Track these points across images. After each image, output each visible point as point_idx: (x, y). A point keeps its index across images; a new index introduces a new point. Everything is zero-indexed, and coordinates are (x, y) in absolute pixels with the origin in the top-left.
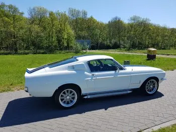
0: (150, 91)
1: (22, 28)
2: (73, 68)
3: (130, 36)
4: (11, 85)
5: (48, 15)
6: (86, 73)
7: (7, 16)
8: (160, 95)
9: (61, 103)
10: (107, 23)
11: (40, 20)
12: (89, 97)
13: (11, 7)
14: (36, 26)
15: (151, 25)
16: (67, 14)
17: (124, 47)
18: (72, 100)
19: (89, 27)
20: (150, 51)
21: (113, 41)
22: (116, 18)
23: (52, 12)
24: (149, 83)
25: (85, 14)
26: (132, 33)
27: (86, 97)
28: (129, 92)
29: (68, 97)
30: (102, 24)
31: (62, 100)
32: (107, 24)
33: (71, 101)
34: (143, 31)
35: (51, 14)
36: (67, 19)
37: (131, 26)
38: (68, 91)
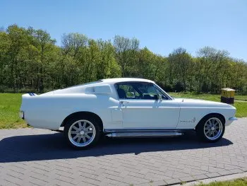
3: (199, 75)
5: (87, 45)
8: (228, 143)
9: (71, 139)
10: (167, 56)
11: (76, 51)
12: (114, 135)
13: (40, 32)
15: (232, 59)
16: (112, 42)
17: (191, 90)
18: (88, 137)
19: (141, 61)
20: (225, 92)
21: (175, 81)
22: (180, 50)
23: (93, 41)
25: (136, 43)
26: (203, 70)
27: (109, 135)
29: (82, 133)
30: (159, 58)
31: (73, 135)
32: (167, 58)
33: (87, 139)
34: (219, 68)
35: (92, 43)
36: (111, 50)
37: (202, 61)
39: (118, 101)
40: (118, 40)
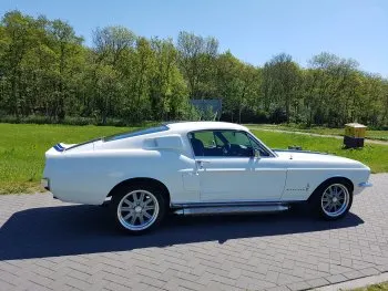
0: (333, 211)
1: (78, 70)
2: (155, 144)
3: (310, 98)
4: (31, 180)
5: (134, 45)
6: (183, 157)
7: (48, 43)
9: (122, 220)
10: (262, 66)
11: (117, 56)
12: (187, 212)
13: (58, 25)
14: (108, 68)
15: (361, 74)
16: (175, 43)
17: (298, 121)
18: (147, 215)
19: (220, 74)
20: (351, 129)
21: (273, 106)
22: (282, 57)
23: (143, 39)
24: (328, 192)
25: (213, 45)
26: (316, 90)
27: (179, 212)
28: (281, 208)
29: (138, 209)
30: (250, 69)
31: (124, 214)
32: (260, 71)
33: (146, 219)
34: (342, 86)
35: (142, 43)
36: (173, 55)
37: (316, 75)
38: (138, 194)
39: (192, 161)
40: (184, 38)
